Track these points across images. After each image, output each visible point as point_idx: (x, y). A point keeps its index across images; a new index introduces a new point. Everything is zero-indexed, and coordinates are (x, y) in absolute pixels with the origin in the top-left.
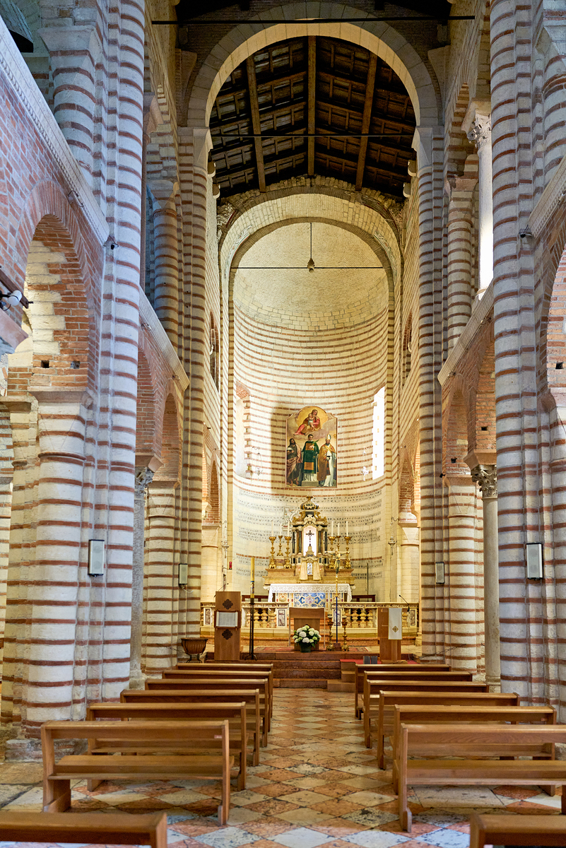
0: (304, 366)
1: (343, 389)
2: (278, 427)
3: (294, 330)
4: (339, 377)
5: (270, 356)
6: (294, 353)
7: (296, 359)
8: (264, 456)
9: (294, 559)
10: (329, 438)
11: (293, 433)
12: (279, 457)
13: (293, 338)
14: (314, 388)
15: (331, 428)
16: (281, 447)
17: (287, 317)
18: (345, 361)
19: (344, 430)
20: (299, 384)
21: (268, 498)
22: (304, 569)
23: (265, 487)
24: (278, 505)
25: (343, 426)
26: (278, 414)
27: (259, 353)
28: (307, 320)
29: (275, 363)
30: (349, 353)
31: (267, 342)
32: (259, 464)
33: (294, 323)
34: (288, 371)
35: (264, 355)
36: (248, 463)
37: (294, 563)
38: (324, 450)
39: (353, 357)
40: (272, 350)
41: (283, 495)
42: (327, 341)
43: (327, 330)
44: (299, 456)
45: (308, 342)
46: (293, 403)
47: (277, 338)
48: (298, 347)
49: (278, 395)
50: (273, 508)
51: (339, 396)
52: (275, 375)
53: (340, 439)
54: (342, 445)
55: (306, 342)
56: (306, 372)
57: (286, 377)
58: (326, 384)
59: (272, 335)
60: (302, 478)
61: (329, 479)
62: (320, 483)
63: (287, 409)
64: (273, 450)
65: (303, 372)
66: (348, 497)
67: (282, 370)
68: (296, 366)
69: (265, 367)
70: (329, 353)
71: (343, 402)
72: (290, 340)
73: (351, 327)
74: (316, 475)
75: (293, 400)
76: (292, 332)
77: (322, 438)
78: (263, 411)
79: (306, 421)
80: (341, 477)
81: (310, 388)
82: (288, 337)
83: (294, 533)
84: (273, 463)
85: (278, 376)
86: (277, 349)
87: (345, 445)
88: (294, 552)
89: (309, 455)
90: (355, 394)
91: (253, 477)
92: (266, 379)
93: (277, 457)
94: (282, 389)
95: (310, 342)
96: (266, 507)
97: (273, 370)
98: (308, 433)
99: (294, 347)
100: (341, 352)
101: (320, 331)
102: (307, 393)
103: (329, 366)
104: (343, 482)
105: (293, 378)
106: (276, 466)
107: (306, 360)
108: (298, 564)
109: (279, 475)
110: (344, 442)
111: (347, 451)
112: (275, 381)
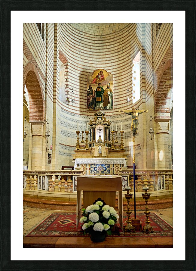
0: (96, 52)
1: (116, 62)
2: (83, 81)
3: (91, 35)
4: (114, 56)
5: (79, 45)
6: (91, 46)
7: (92, 49)
8: (75, 94)
9: (91, 145)
10: (109, 85)
11: (91, 83)
12: (84, 96)
13: (90, 38)
14: (101, 63)
15: (110, 80)
16: (85, 91)
17: (87, 28)
18: (116, 48)
19: (116, 82)
20: (93, 61)
21: (78, 116)
22: (96, 150)
23: (76, 110)
24: (83, 120)
25: (116, 80)
26: (83, 75)
27: (73, 43)
28: (97, 30)
29: (82, 49)
30: (118, 44)
31: (77, 38)
32: (73, 98)
33: (91, 31)
34: (88, 54)
35: (76, 44)
36: (67, 96)
37: (91, 147)
38: (106, 91)
39: (121, 45)
40: (80, 43)
41: (86, 115)
42: (107, 40)
43: (107, 35)
44: (94, 94)
45: (98, 41)
46: (90, 70)
47: (82, 37)
48: (93, 43)
49: (83, 65)
50: (80, 121)
51: (113, 66)
52: (81, 55)
53: (114, 87)
54: (115, 90)
55: (96, 41)
56: (97, 55)
57: (87, 57)
58: (107, 61)
59: (80, 35)
60: (95, 105)
61: (109, 105)
62: (105, 108)
63: (88, 72)
64: (80, 92)
65: (95, 55)
66: (119, 115)
67: (85, 53)
68: (92, 52)
69: (76, 50)
70: (108, 45)
71: (115, 68)
72: (89, 39)
73: (119, 31)
74: (102, 104)
75: (90, 68)
76: (90, 36)
77: (105, 85)
78: (76, 72)
79: (97, 76)
80: (115, 105)
81: (99, 63)
82: (88, 38)
83: (90, 129)
84: (80, 98)
85: (83, 56)
86: (83, 43)
87: (117, 89)
88: (90, 141)
89: (99, 94)
90: (122, 63)
91: (69, 104)
92: (77, 57)
93: (83, 96)
94: (85, 62)
95: (99, 41)
96: (77, 121)
97: (80, 52)
98: (98, 83)
99: (91, 43)
100: (114, 44)
101: (104, 35)
102: (98, 65)
103: (108, 52)
104: (116, 108)
105: (91, 57)
106: (82, 100)
107: (97, 49)
108: (93, 147)
109: (84, 105)
110: (116, 88)
111: (118, 92)
112: (81, 58)
